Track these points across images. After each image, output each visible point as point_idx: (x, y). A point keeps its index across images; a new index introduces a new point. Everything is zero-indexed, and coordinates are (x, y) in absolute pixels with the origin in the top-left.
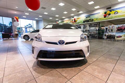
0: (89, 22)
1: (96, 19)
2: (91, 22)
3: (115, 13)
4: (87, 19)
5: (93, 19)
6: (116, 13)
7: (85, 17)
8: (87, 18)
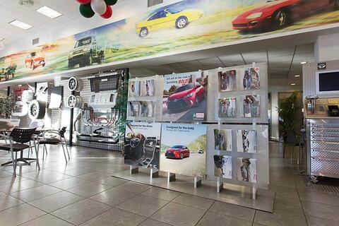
0: (89, 64)
1: (114, 51)
2: (95, 66)
3: (177, 22)
4: (81, 48)
5: (102, 52)
6: (182, 22)
7: (75, 42)
8: (81, 43)
